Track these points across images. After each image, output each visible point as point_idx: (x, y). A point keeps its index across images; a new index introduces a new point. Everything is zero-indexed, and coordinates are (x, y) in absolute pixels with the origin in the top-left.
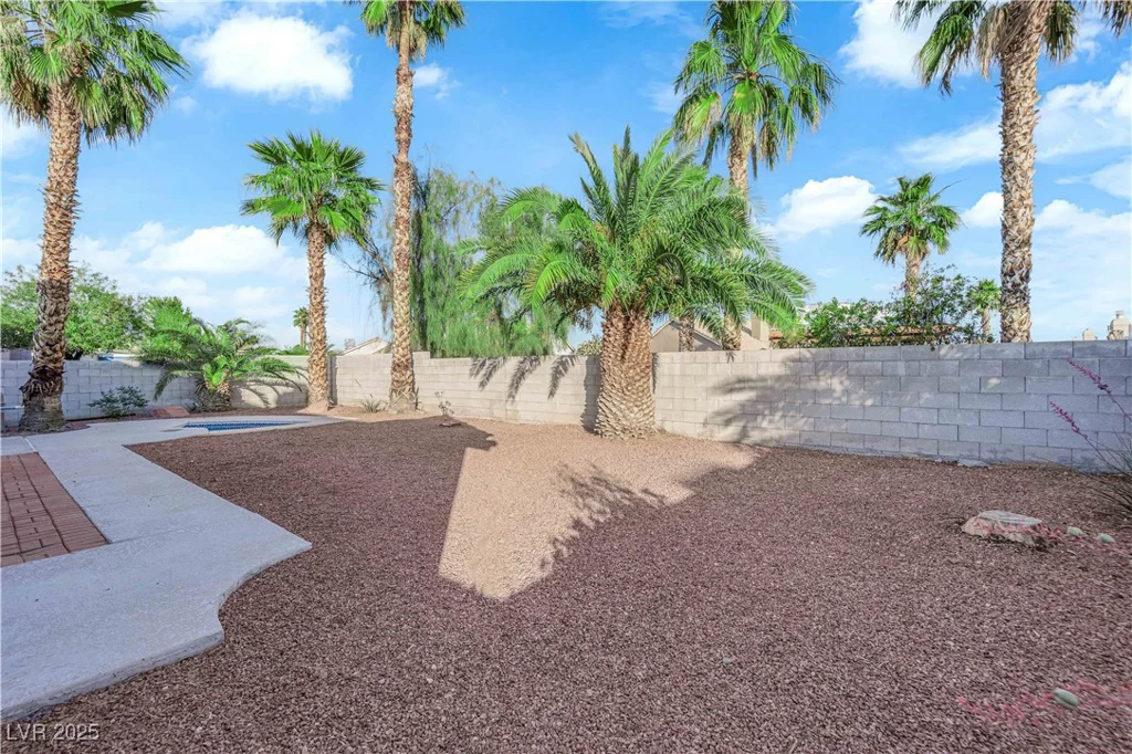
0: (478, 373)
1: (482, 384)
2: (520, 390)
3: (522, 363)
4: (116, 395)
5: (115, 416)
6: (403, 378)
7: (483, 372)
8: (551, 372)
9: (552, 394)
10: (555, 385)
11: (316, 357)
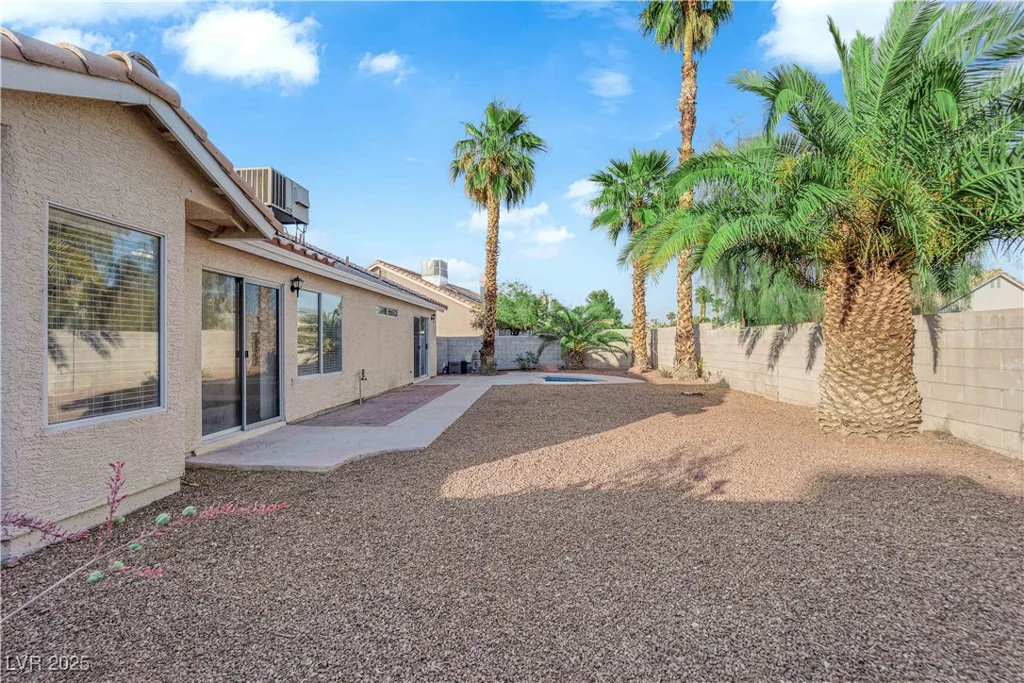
0: (745, 340)
1: (749, 353)
2: (780, 359)
3: (780, 329)
4: (525, 356)
5: (523, 369)
6: (683, 348)
7: (748, 340)
8: (808, 339)
9: (810, 366)
10: (812, 356)
11: (637, 331)
